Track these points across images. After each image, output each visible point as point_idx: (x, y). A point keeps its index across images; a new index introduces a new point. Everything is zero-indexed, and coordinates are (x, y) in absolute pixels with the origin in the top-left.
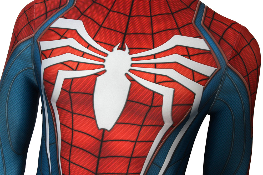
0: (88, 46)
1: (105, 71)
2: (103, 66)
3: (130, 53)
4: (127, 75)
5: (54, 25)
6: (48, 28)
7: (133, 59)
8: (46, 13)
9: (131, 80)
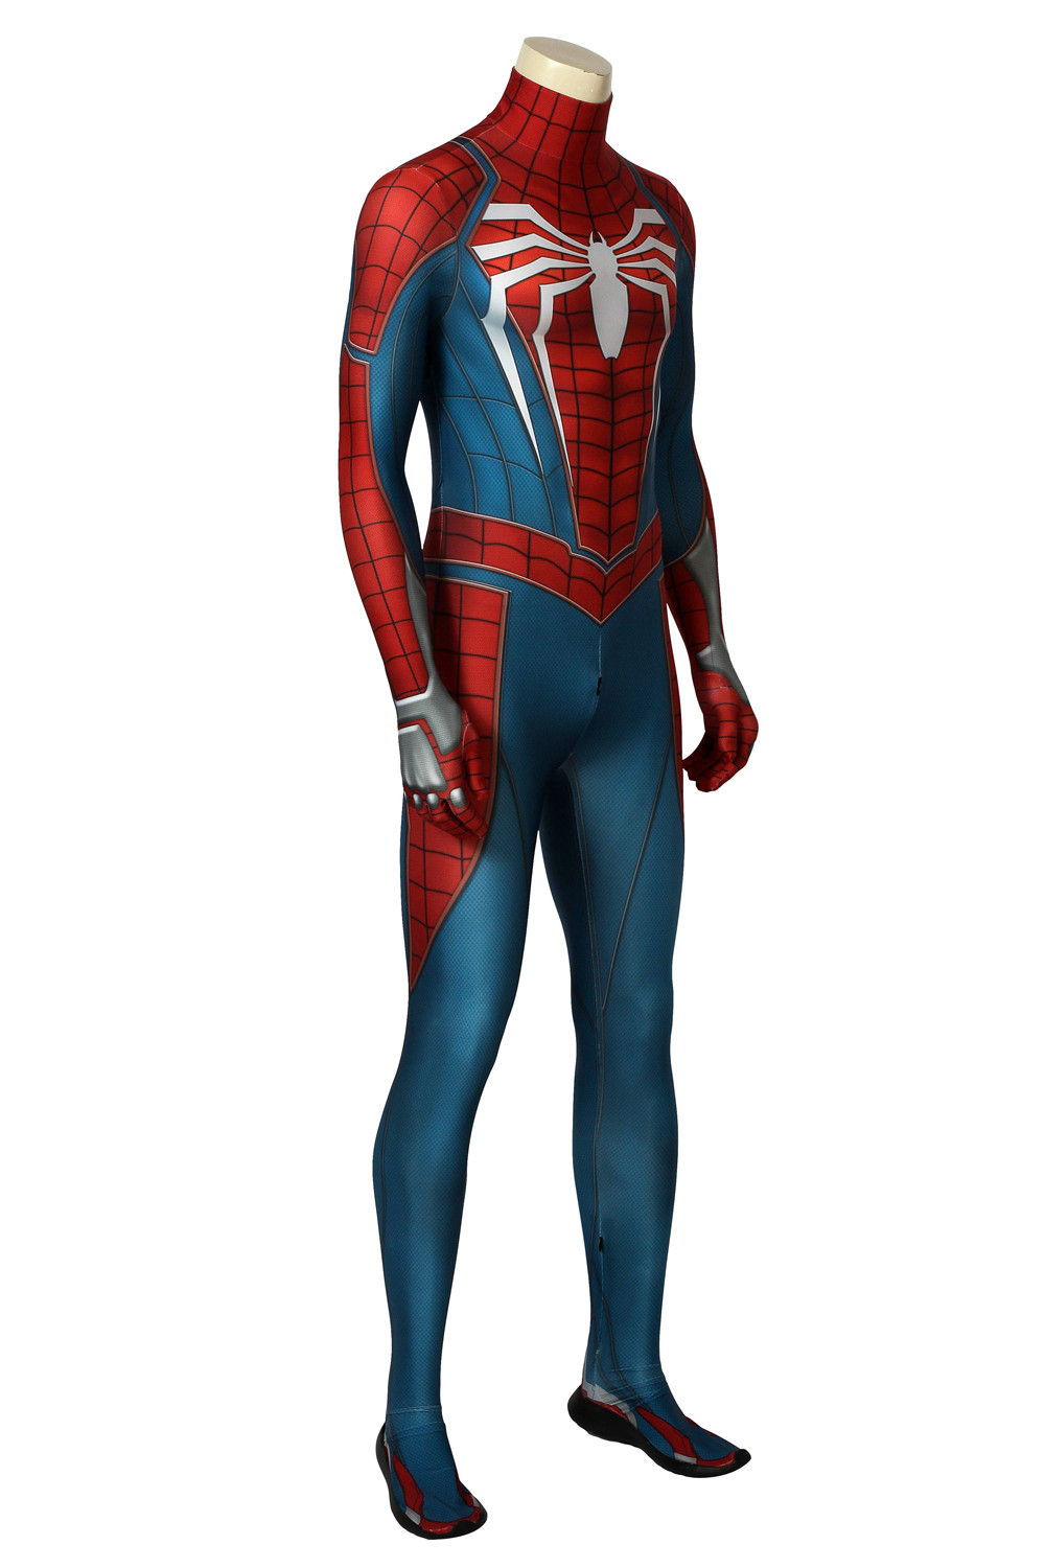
0: (561, 243)
1: (594, 276)
2: (589, 269)
3: (609, 245)
4: (618, 275)
5: (487, 217)
6: (478, 223)
7: (616, 252)
8: (463, 197)
9: (626, 282)
